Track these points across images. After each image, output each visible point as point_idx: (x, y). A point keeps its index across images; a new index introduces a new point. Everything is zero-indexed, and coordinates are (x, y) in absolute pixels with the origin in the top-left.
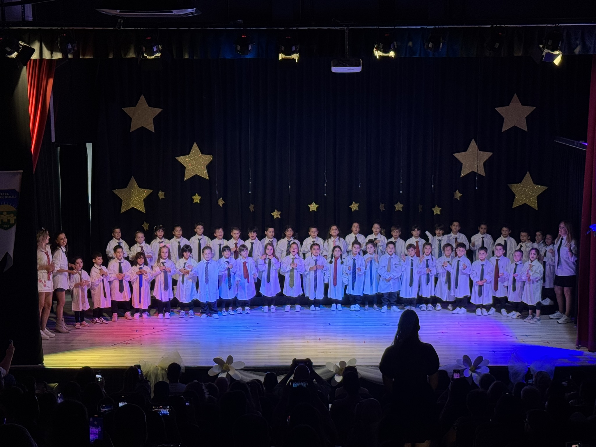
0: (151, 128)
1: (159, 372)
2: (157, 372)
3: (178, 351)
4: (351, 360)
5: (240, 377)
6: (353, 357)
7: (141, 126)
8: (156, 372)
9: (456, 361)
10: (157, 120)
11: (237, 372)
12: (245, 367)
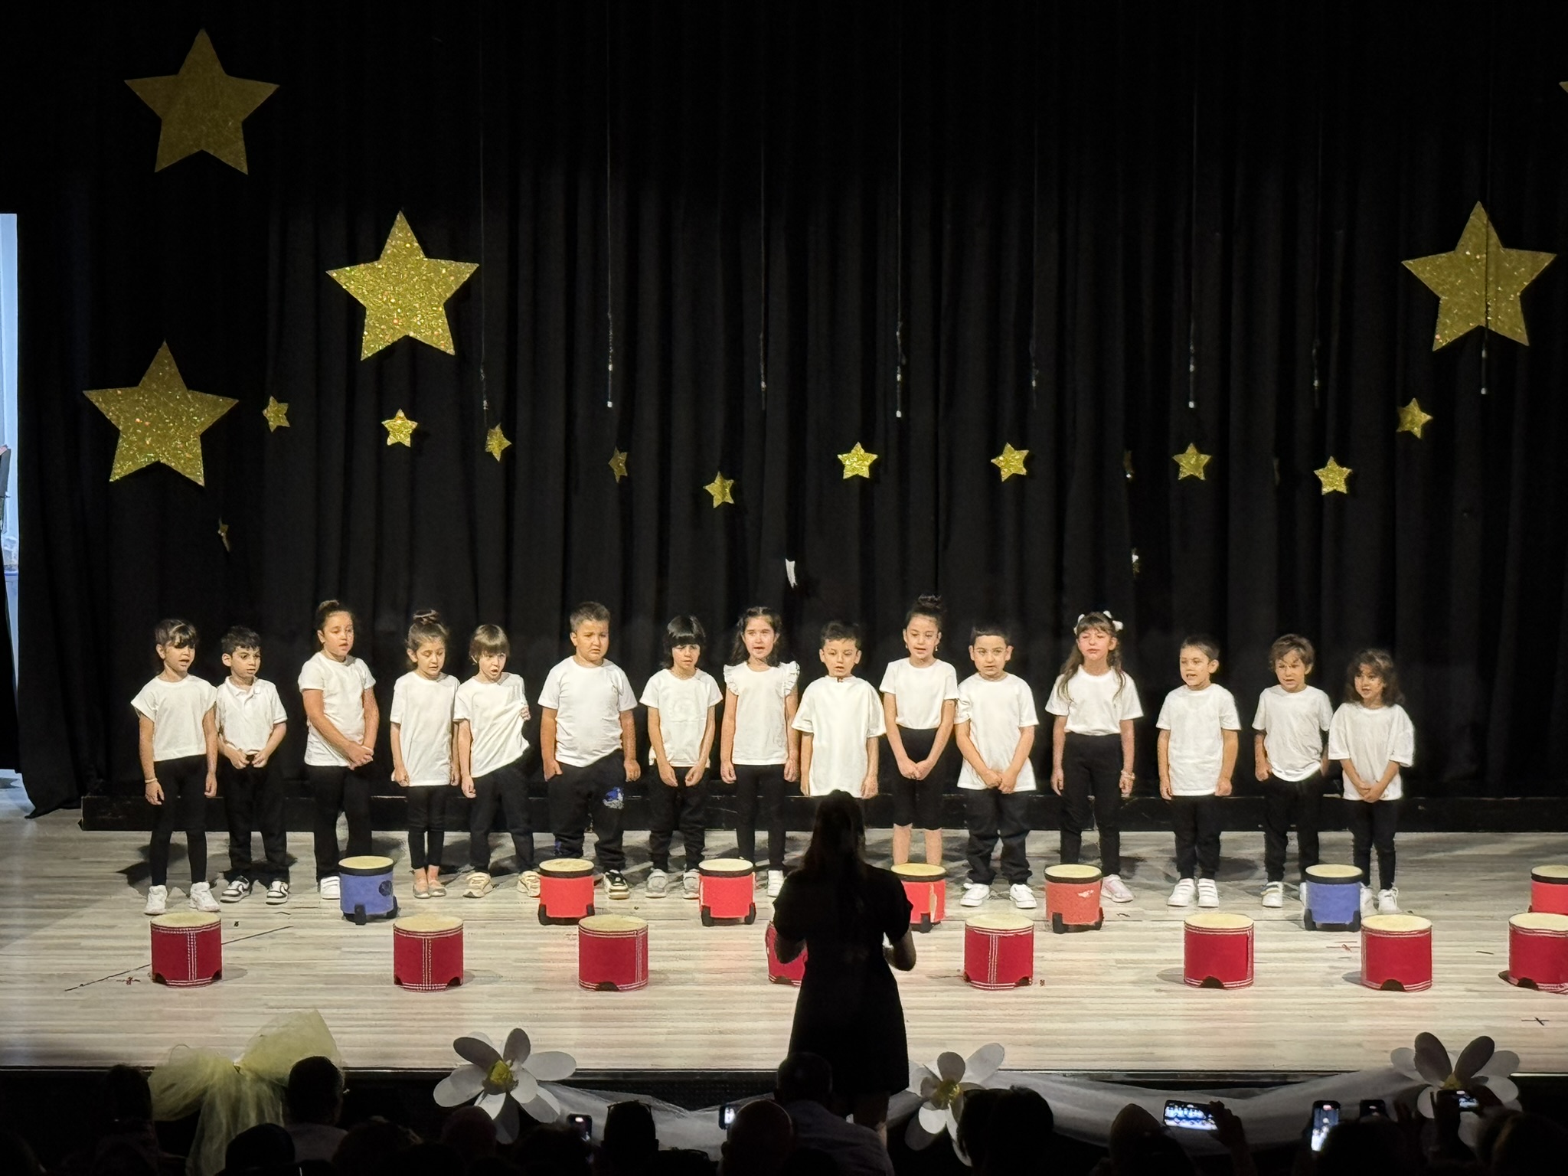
0: (235, 156)
1: (249, 1090)
2: (239, 1090)
3: (320, 1011)
4: (986, 1046)
5: (554, 1112)
6: (994, 1039)
7: (196, 150)
8: (233, 1090)
9: (1388, 1056)
10: (255, 127)
11: (545, 1094)
12: (575, 1074)
